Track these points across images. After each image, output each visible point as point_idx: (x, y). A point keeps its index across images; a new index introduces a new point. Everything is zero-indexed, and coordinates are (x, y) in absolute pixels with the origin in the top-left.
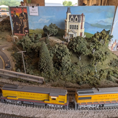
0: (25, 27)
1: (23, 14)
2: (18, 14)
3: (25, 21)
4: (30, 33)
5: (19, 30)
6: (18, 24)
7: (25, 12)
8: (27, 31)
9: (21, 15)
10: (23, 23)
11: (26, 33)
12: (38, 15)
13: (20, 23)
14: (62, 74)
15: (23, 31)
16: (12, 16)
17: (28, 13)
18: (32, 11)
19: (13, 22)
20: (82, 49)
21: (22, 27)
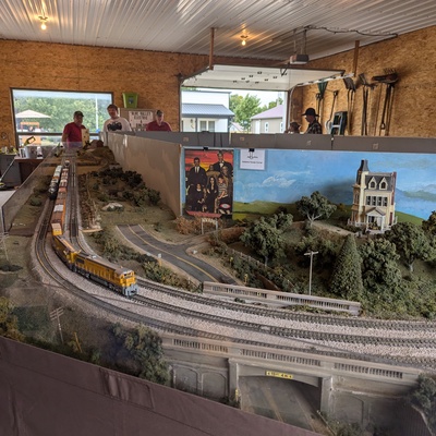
0: (223, 194)
1: (221, 165)
2: (205, 166)
3: (224, 182)
4: (234, 210)
5: (203, 204)
6: (202, 188)
7: (227, 160)
8: (225, 206)
9: (216, 167)
10: (216, 187)
11: (225, 210)
12: (263, 168)
13: (209, 187)
14: (384, 300)
15: (216, 207)
16: (189, 169)
17: (236, 163)
18: (249, 160)
19: (187, 184)
20: (422, 249)
21: (214, 195)
